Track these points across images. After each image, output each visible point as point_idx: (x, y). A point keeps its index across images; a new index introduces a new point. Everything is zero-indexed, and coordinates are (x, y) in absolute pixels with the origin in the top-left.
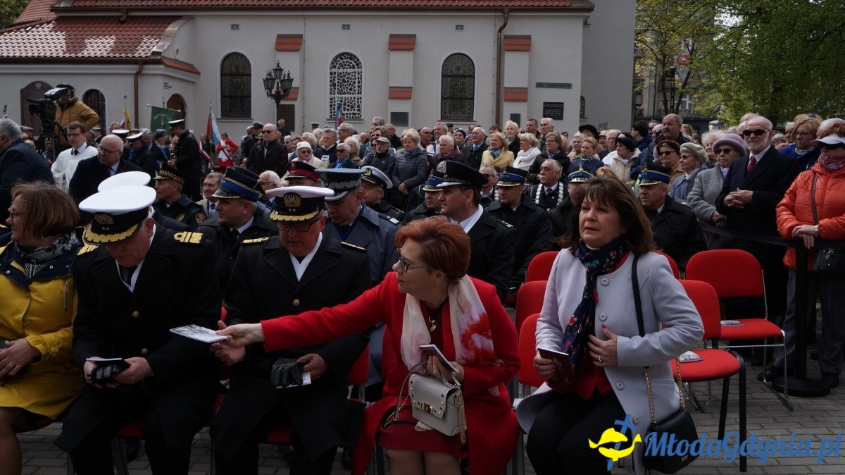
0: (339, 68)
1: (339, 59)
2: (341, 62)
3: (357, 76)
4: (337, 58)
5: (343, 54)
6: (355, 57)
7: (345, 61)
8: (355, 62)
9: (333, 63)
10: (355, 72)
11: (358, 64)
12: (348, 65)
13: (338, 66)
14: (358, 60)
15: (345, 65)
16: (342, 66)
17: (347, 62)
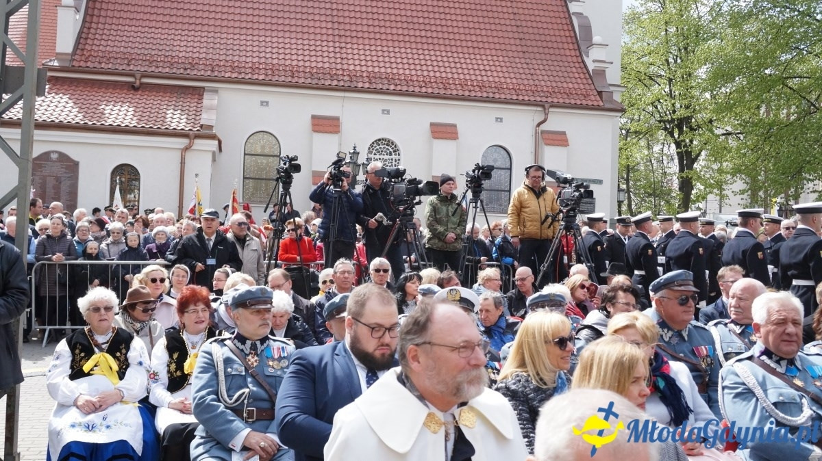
0: (375, 154)
1: (375, 145)
2: (378, 147)
3: (394, 163)
4: (373, 143)
5: (380, 140)
6: (393, 143)
7: (382, 147)
8: (393, 148)
9: (369, 148)
10: (392, 159)
11: (396, 151)
12: (385, 152)
13: (374, 151)
14: (395, 146)
15: (382, 151)
16: (379, 152)
17: (384, 148)
